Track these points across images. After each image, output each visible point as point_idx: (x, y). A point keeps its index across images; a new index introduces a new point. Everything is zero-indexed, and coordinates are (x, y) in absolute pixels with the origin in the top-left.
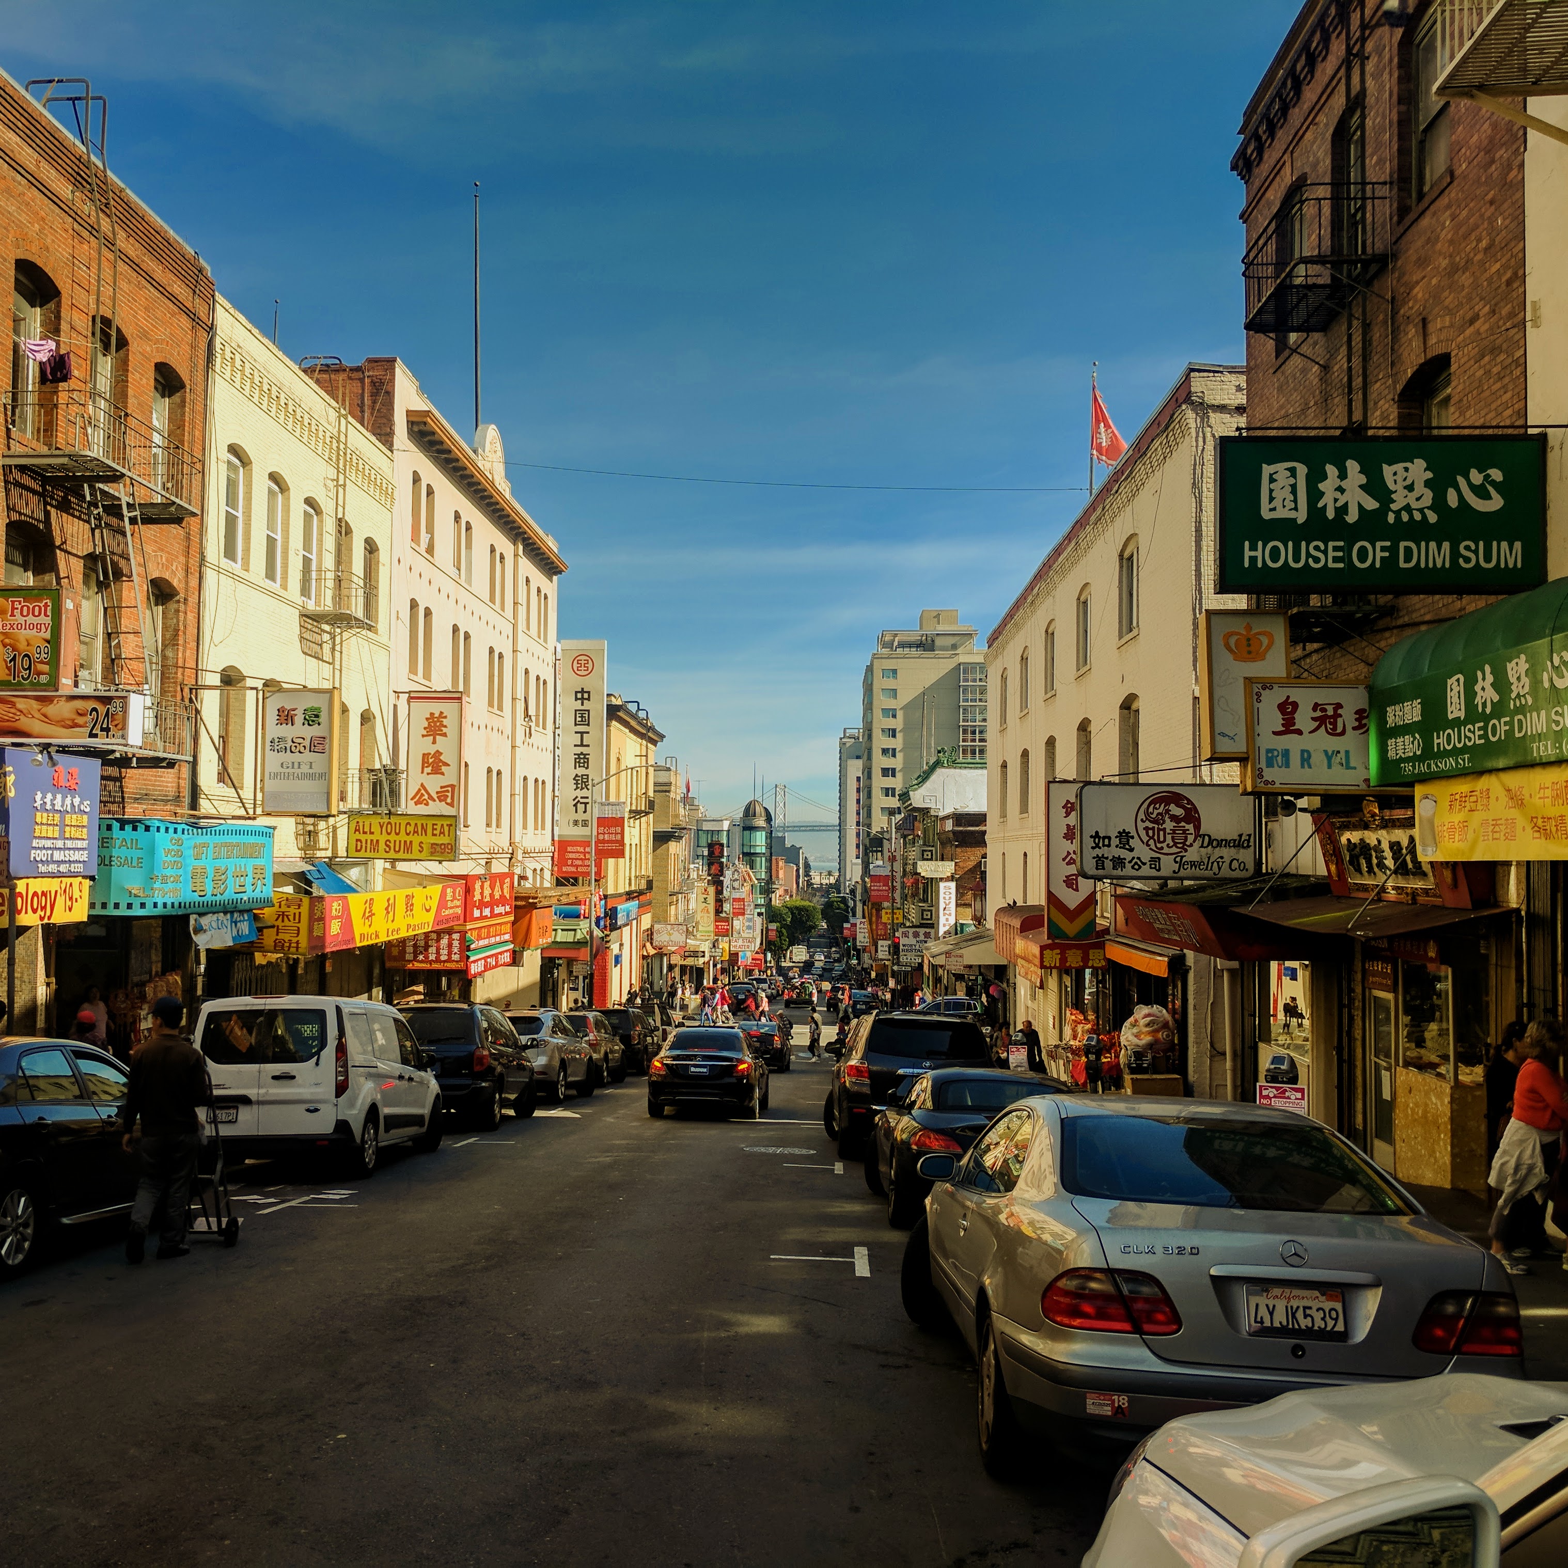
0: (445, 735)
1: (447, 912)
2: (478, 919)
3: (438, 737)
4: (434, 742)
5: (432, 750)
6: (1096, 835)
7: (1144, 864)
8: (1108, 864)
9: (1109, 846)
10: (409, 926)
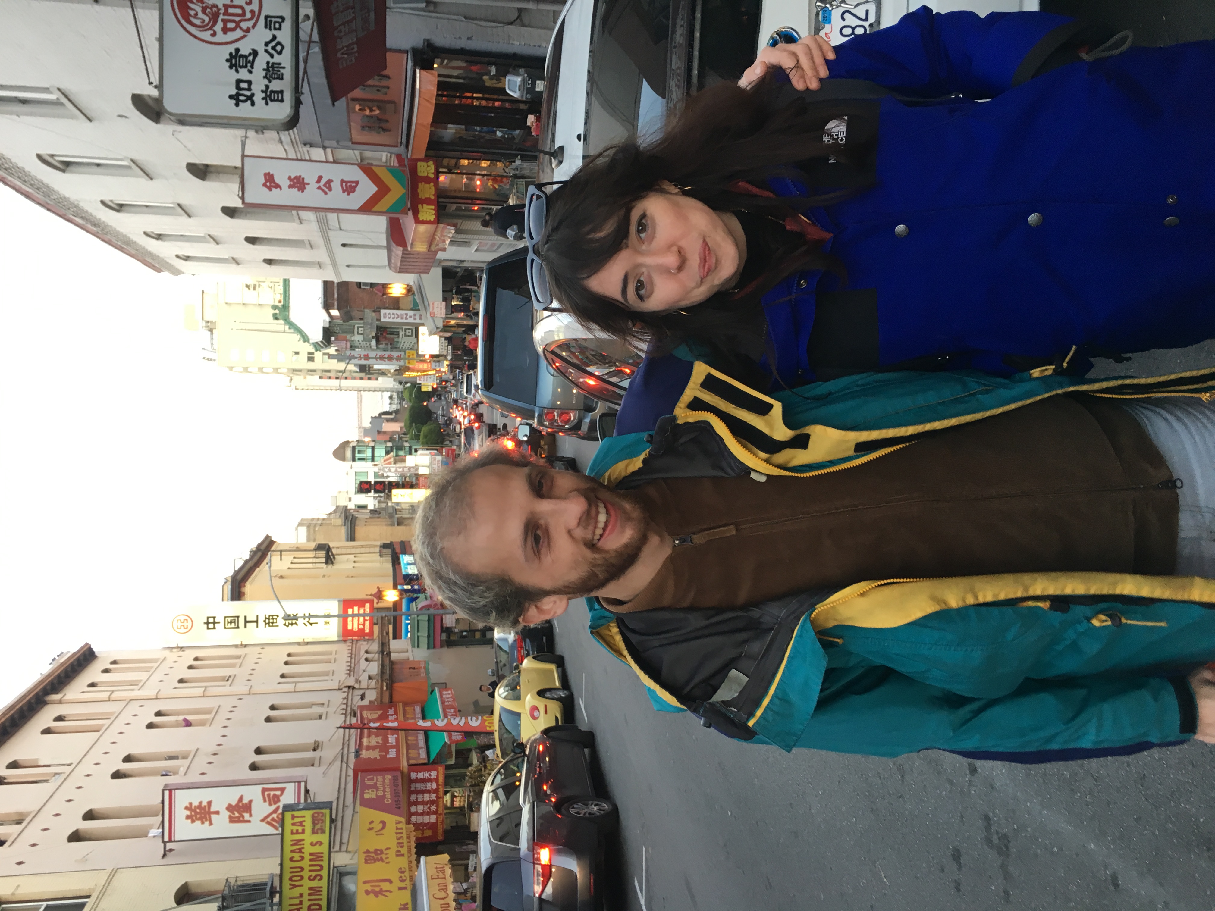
0: (209, 803)
1: (388, 796)
2: (398, 752)
3: (213, 809)
4: (217, 813)
5: (225, 814)
6: (236, 98)
7: (274, 37)
8: (275, 85)
9: (249, 83)
10: (399, 855)
